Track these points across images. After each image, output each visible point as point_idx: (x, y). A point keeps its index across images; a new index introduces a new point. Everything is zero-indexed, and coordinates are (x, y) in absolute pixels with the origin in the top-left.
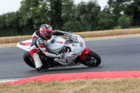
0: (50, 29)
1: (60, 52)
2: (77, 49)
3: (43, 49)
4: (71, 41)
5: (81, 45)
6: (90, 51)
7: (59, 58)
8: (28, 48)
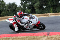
0: (22, 13)
4: (32, 18)
6: (40, 23)
7: (26, 26)
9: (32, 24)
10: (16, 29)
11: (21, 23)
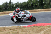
0: (19, 9)
1: (22, 17)
2: (28, 16)
4: (26, 13)
6: (32, 16)
8: (12, 15)
9: (26, 17)
10: (15, 20)
11: (19, 16)
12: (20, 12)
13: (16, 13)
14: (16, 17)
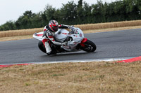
0: (57, 24)
1: (64, 41)
3: (52, 39)
5: (81, 35)
6: (88, 40)
9: (73, 41)
10: (48, 50)
12: (59, 30)
13: (50, 34)
14: (50, 43)
